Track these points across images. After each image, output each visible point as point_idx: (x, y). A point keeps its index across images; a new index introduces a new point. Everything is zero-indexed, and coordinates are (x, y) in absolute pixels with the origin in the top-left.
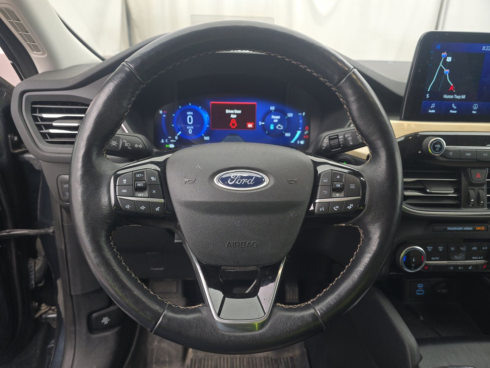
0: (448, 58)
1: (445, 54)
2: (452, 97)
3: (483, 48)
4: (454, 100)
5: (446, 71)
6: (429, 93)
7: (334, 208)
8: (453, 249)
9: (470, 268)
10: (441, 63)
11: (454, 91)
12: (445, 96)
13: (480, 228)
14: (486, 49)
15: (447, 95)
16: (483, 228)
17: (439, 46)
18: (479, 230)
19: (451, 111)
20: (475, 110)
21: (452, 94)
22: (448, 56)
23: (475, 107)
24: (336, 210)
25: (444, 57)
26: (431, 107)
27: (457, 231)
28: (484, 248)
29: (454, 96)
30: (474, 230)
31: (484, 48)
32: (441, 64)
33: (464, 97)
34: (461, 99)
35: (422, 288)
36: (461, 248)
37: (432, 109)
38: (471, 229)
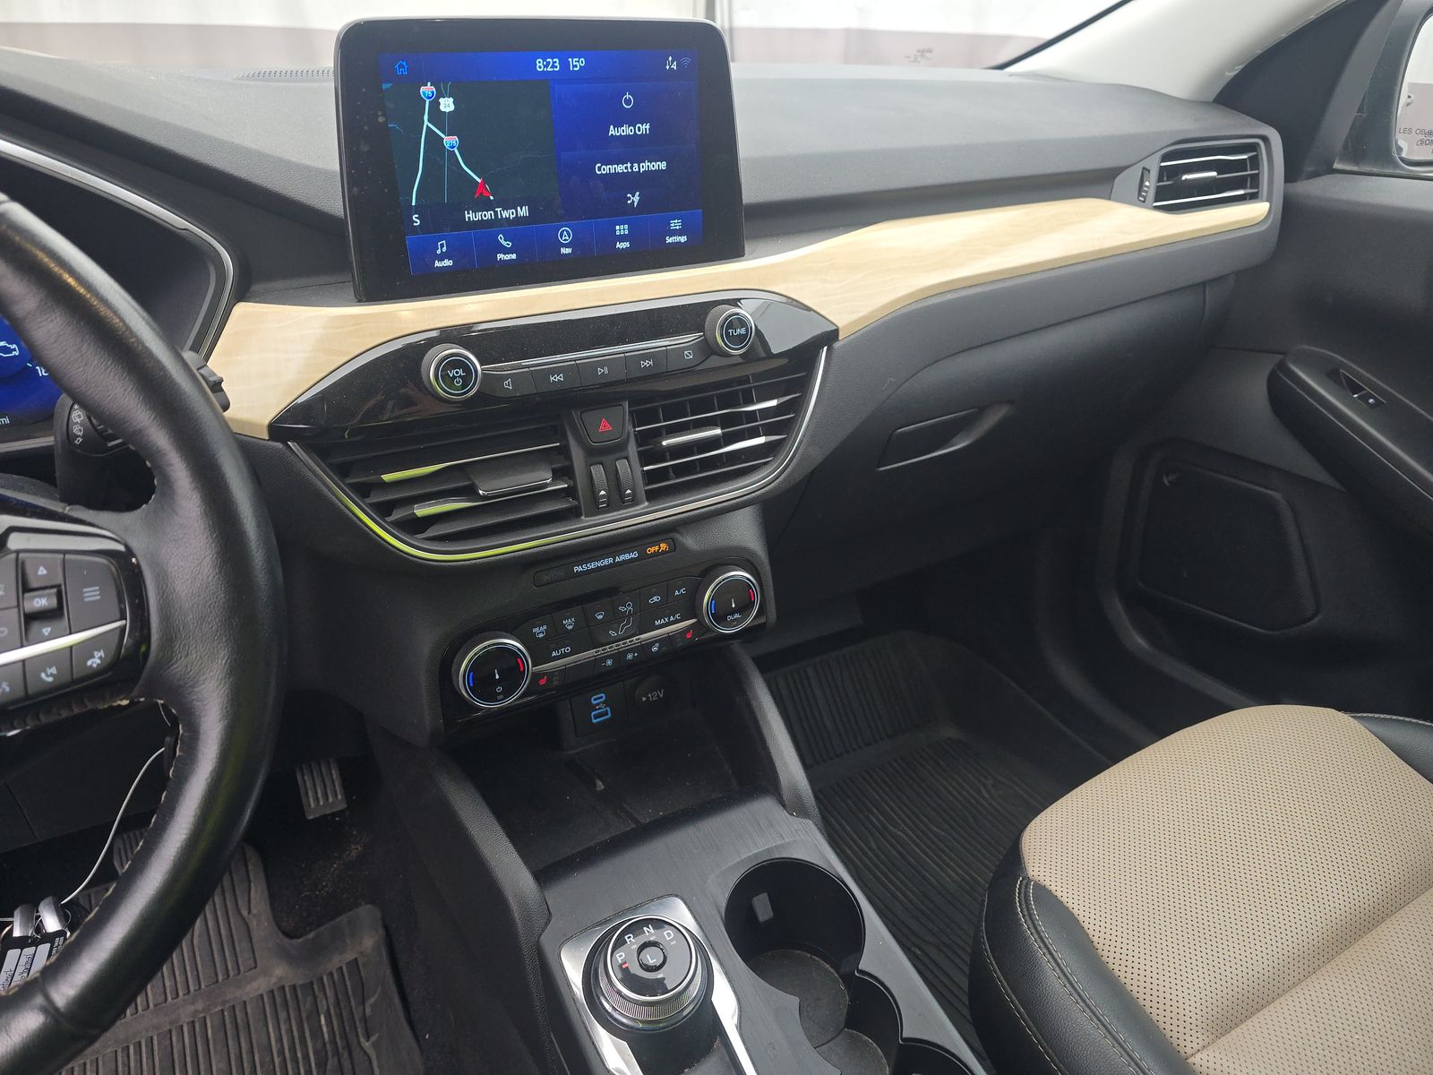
0: (441, 100)
1: (427, 90)
2: (489, 215)
3: (538, 65)
4: (496, 223)
5: (450, 141)
6: (417, 210)
7: (43, 675)
8: (600, 617)
9: (655, 649)
10: (426, 117)
11: (492, 198)
12: (470, 216)
13: (657, 548)
14: (546, 66)
15: (474, 211)
16: (663, 546)
17: (402, 66)
18: (656, 554)
19: (500, 256)
20: (566, 246)
21: (488, 206)
22: (440, 95)
23: (565, 235)
24: (50, 679)
25: (429, 98)
26: (439, 252)
27: (599, 569)
28: (677, 593)
29: (496, 213)
30: (643, 556)
31: (541, 64)
32: (426, 122)
33: (523, 211)
34: (518, 220)
35: (603, 703)
36: (622, 609)
37: (441, 258)
38: (634, 555)
